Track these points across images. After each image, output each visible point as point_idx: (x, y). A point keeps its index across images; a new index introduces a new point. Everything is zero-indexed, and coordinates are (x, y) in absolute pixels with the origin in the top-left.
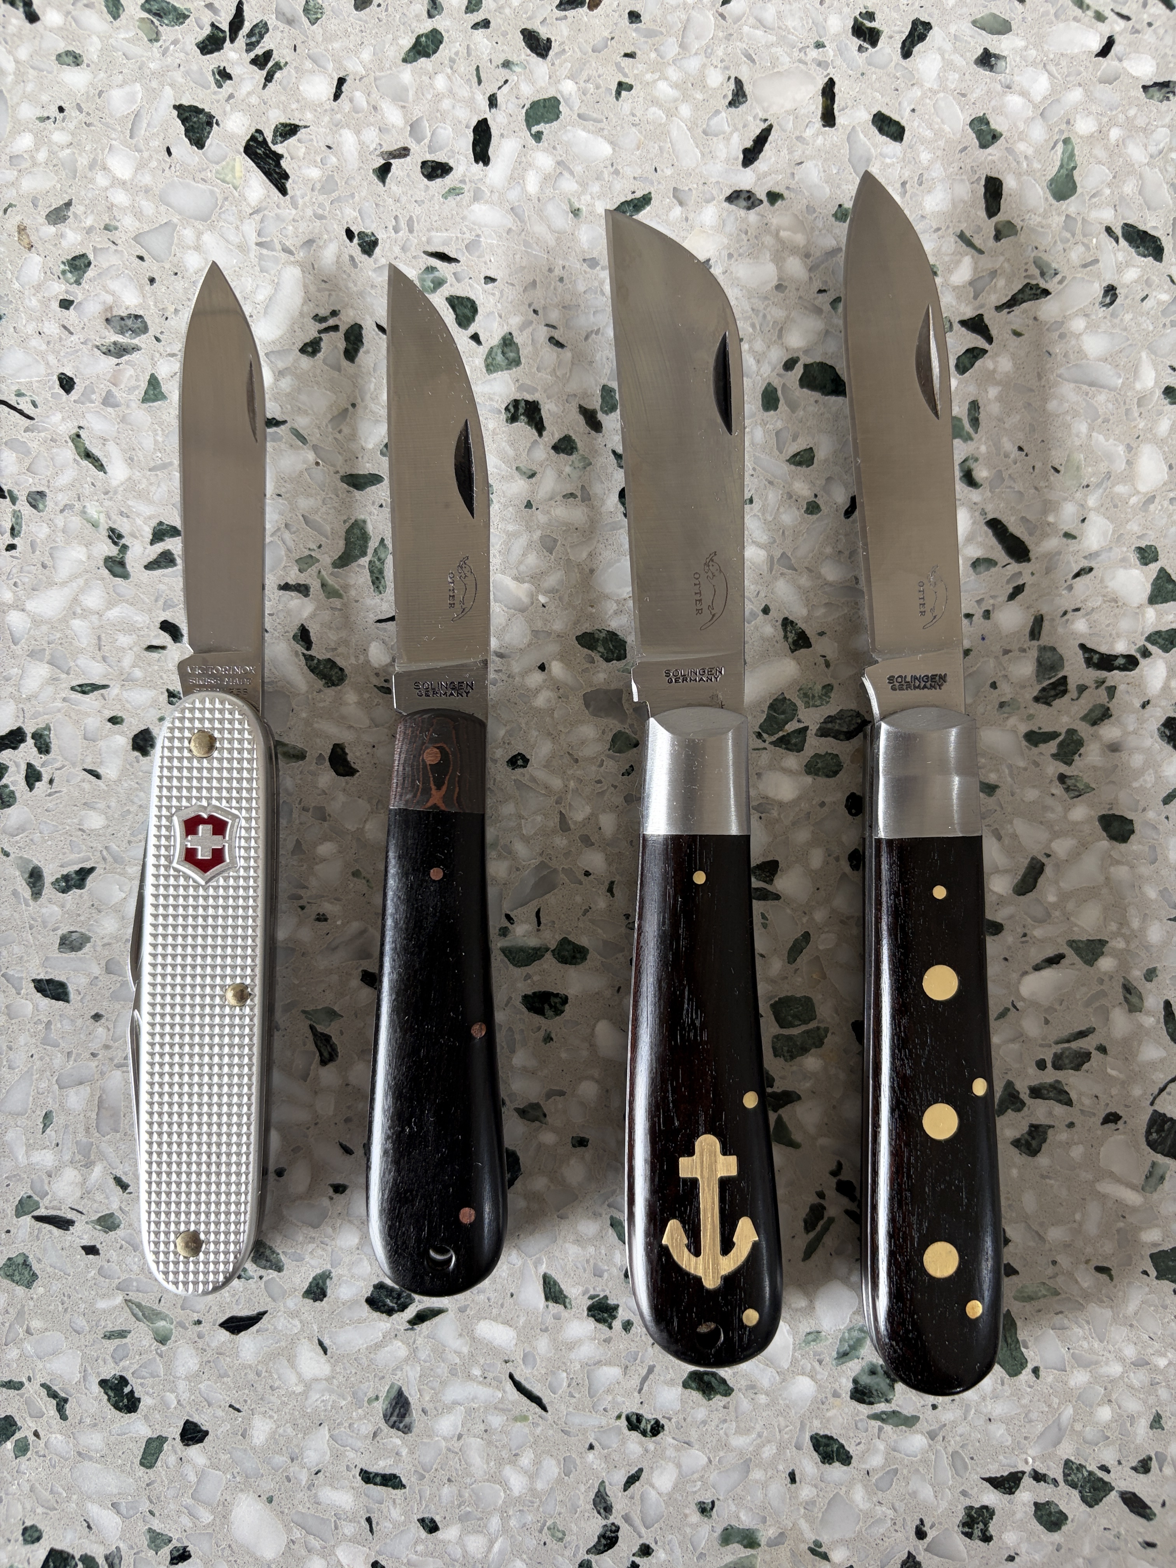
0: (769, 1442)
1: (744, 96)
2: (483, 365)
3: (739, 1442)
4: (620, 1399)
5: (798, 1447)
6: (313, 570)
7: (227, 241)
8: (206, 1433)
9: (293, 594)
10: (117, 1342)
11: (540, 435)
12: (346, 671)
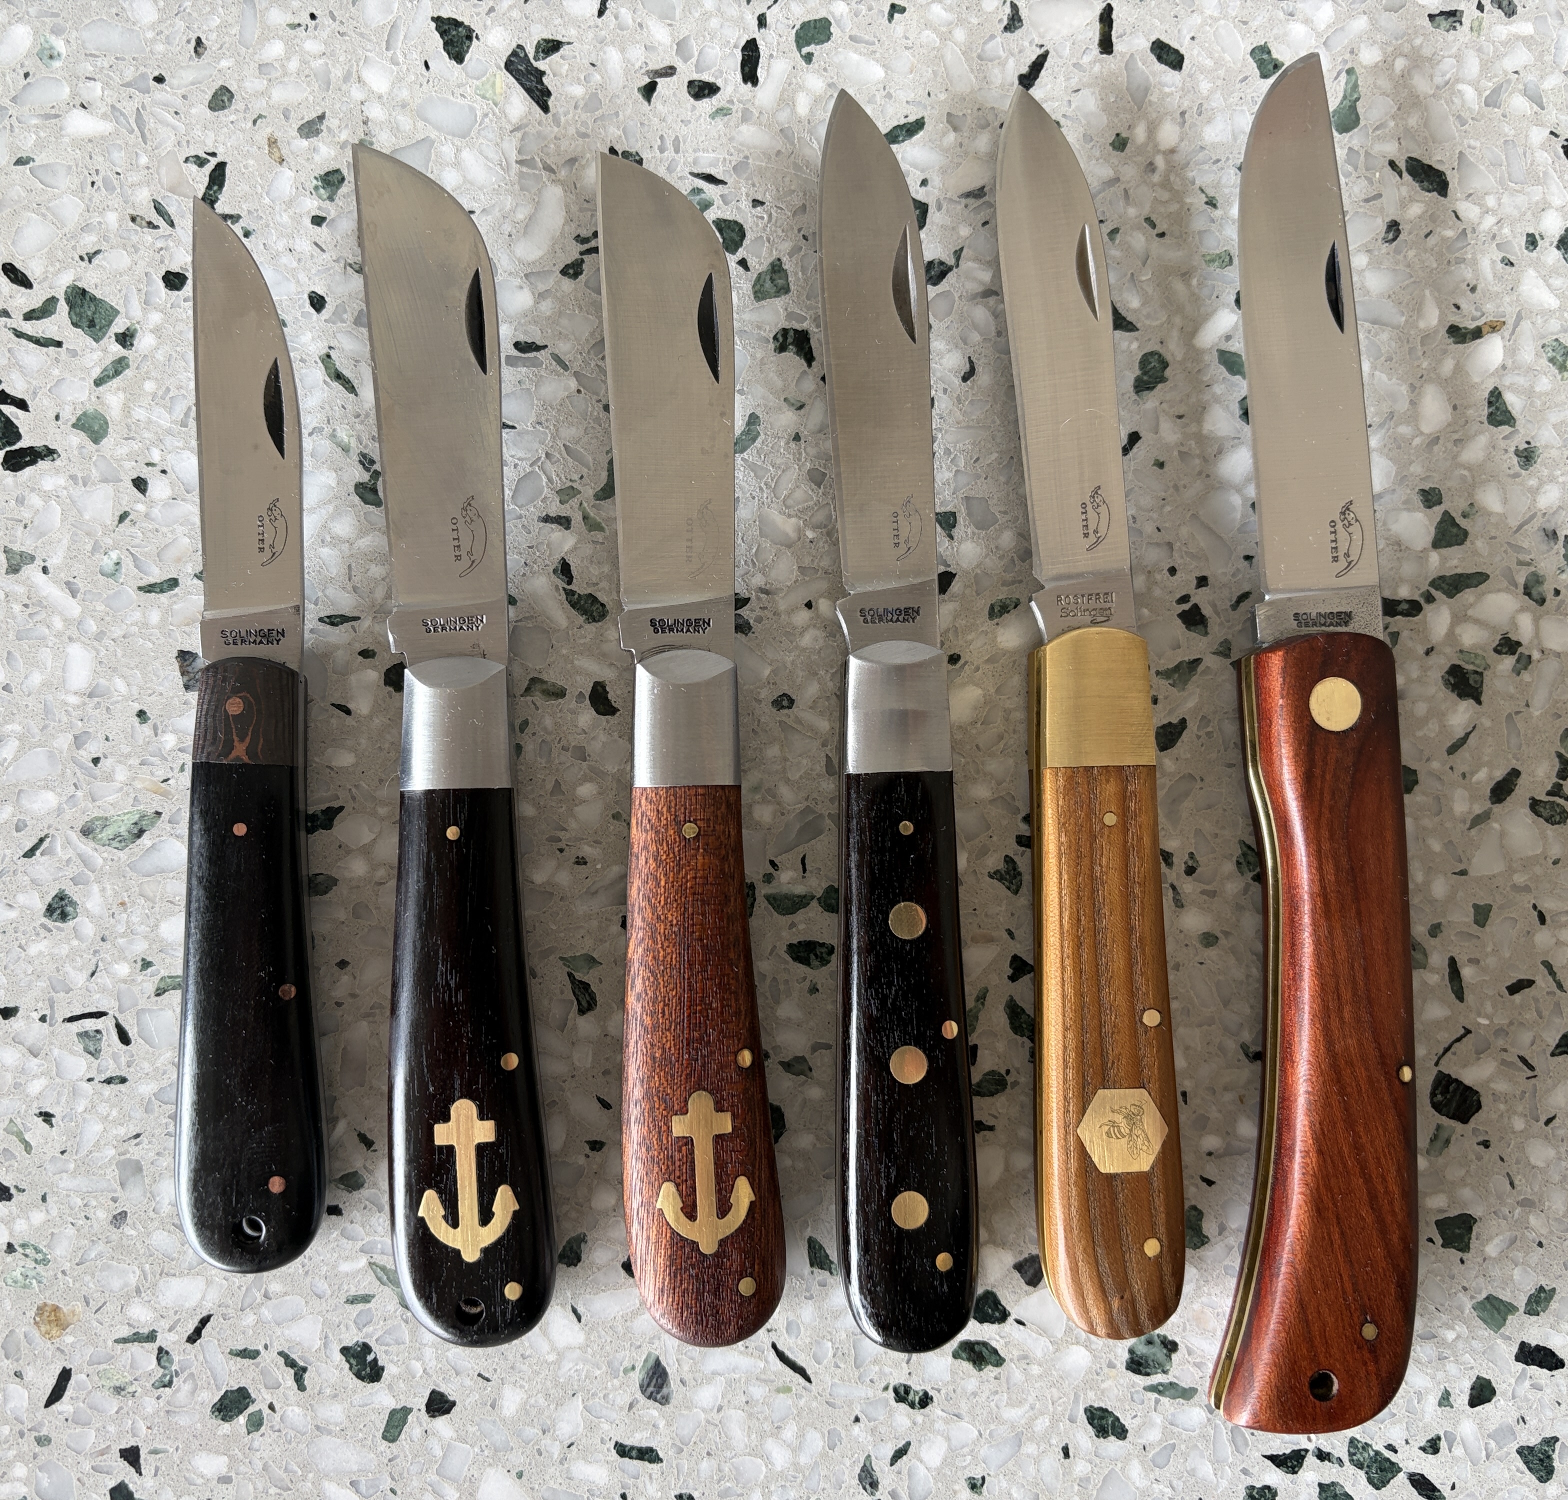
0: (1042, 1414)
1: (1020, 20)
2: (750, 293)
3: (1012, 1414)
4: (887, 1370)
5: (1072, 1420)
6: (574, 502)
7: (486, 158)
8: (453, 1404)
9: (554, 526)
10: (360, 1307)
11: (810, 365)
12: (608, 607)
